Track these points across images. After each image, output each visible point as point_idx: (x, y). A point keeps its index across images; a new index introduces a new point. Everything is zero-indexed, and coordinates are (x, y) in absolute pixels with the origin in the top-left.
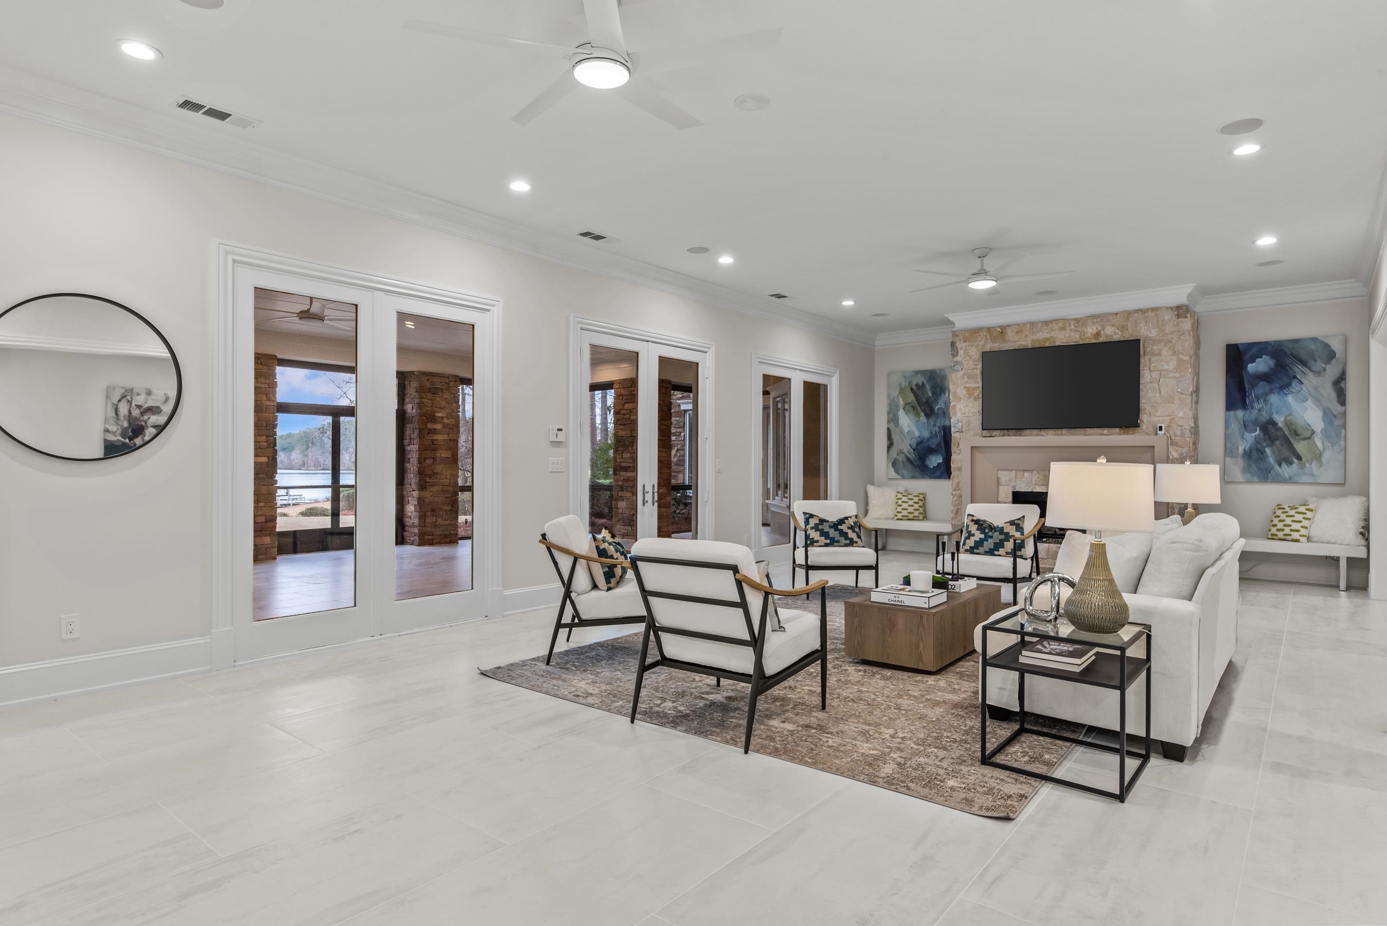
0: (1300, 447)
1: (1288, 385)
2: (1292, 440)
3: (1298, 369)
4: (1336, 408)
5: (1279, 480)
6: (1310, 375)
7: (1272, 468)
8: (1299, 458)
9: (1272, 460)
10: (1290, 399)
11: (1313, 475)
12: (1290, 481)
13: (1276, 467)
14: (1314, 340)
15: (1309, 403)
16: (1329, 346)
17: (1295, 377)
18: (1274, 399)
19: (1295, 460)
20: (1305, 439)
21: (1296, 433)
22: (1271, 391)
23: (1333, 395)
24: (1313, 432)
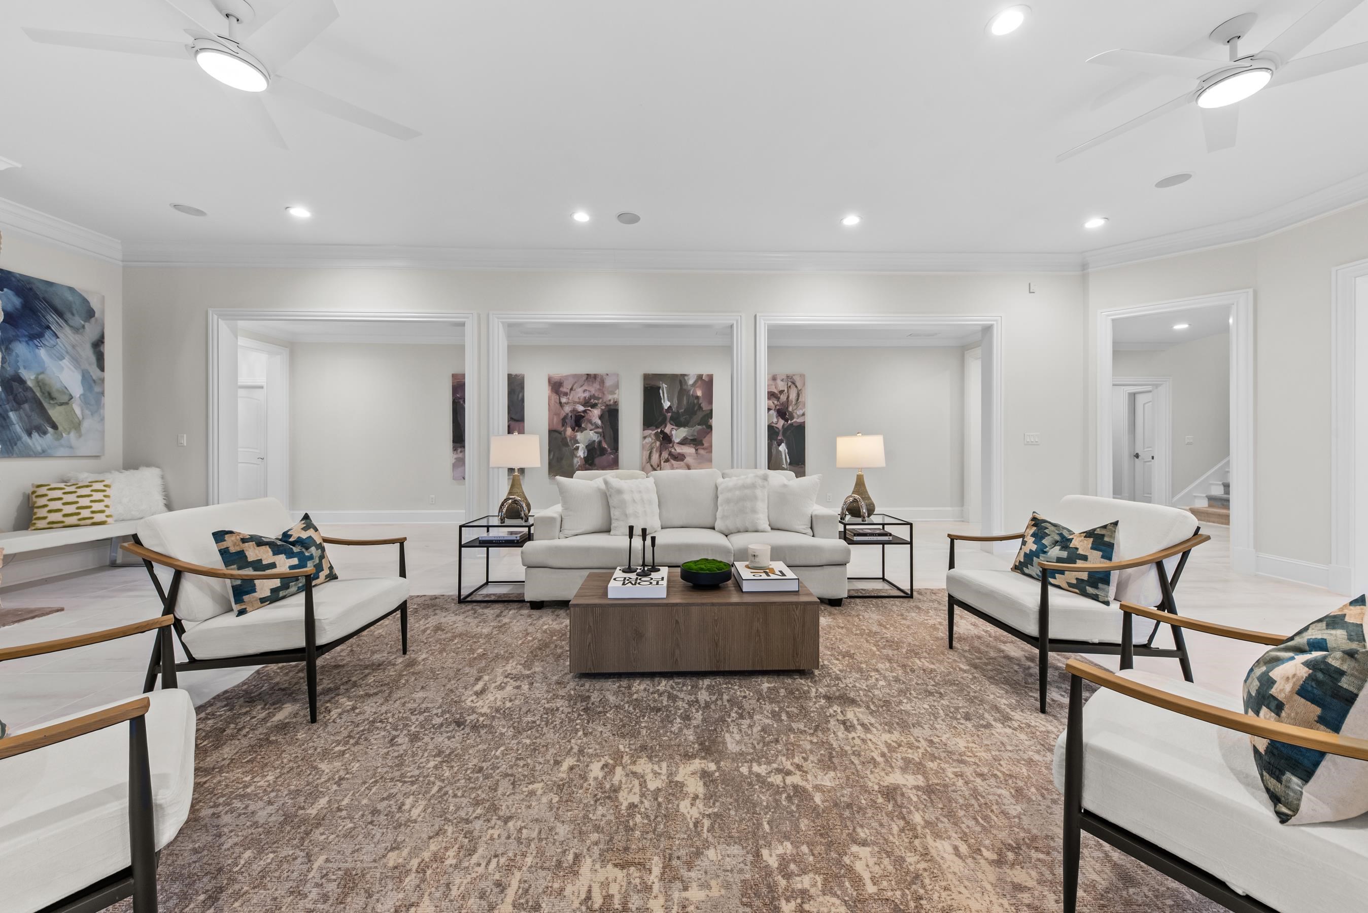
0: (55, 413)
1: (40, 336)
2: (46, 405)
3: (52, 319)
4: (95, 372)
5: (29, 453)
6: (67, 330)
7: (19, 438)
8: (55, 427)
9: (18, 428)
10: (42, 352)
11: (71, 447)
12: (43, 454)
13: (25, 437)
14: (71, 289)
15: (66, 362)
16: (88, 302)
17: (48, 328)
18: (21, 349)
19: (50, 429)
20: (61, 404)
21: (50, 397)
22: (16, 338)
23: (93, 359)
24: (71, 397)
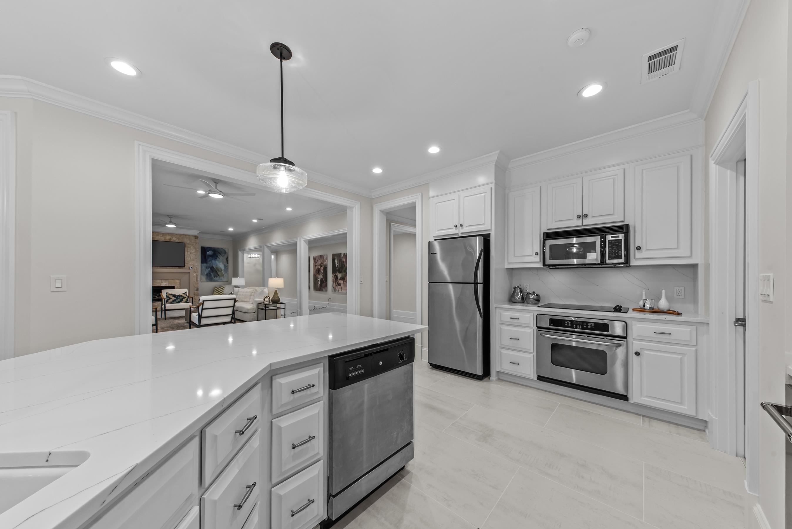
0: (219, 273)
1: (216, 259)
2: (217, 271)
3: (219, 255)
4: (226, 264)
5: (214, 281)
6: (221, 257)
7: (213, 278)
8: (219, 276)
9: (213, 276)
10: (217, 262)
11: (222, 280)
12: (217, 281)
13: (214, 278)
14: (222, 248)
15: (221, 263)
16: (225, 250)
17: (218, 257)
18: (213, 261)
19: (218, 276)
20: (220, 271)
21: (218, 270)
22: (213, 260)
23: (226, 262)
24: (222, 270)
